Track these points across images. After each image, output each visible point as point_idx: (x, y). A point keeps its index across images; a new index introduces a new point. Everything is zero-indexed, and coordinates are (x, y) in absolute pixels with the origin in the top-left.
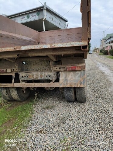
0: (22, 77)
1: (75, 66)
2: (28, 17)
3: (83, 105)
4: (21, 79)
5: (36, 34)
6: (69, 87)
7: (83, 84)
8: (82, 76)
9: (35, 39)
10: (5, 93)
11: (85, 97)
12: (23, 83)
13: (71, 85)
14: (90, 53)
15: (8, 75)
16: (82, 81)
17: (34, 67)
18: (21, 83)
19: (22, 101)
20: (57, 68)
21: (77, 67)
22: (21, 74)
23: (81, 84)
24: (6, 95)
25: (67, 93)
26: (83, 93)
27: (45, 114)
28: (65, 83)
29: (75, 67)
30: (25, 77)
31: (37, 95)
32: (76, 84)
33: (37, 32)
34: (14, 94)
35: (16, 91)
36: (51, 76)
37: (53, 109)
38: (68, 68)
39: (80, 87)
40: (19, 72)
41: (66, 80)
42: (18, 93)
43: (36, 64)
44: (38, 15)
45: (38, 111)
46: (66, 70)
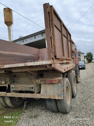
0: (13, 88)
1: (52, 79)
2: (35, 38)
3: (64, 117)
4: (12, 90)
5: (36, 51)
6: (48, 99)
7: (61, 96)
8: (59, 89)
9: (35, 55)
10: (1, 101)
11: (65, 109)
12: (13, 93)
13: (50, 97)
14: (92, 62)
15: (4, 86)
16: (59, 93)
17: (22, 79)
18: (11, 93)
19: (16, 108)
20: (38, 81)
21: (54, 80)
22: (12, 86)
23: (58, 97)
24: (3, 103)
25: (49, 104)
26: (63, 105)
27: (27, 123)
28: (45, 95)
29: (52, 81)
30: (14, 88)
31: (26, 104)
32: (54, 96)
33: (38, 49)
34: (8, 102)
35: (9, 100)
36: (33, 88)
37: (36, 119)
38: (46, 81)
39: (58, 99)
40: (11, 84)
41: (46, 92)
42: (11, 101)
43: (24, 77)
44: (42, 36)
45: (23, 119)
46: (45, 83)
